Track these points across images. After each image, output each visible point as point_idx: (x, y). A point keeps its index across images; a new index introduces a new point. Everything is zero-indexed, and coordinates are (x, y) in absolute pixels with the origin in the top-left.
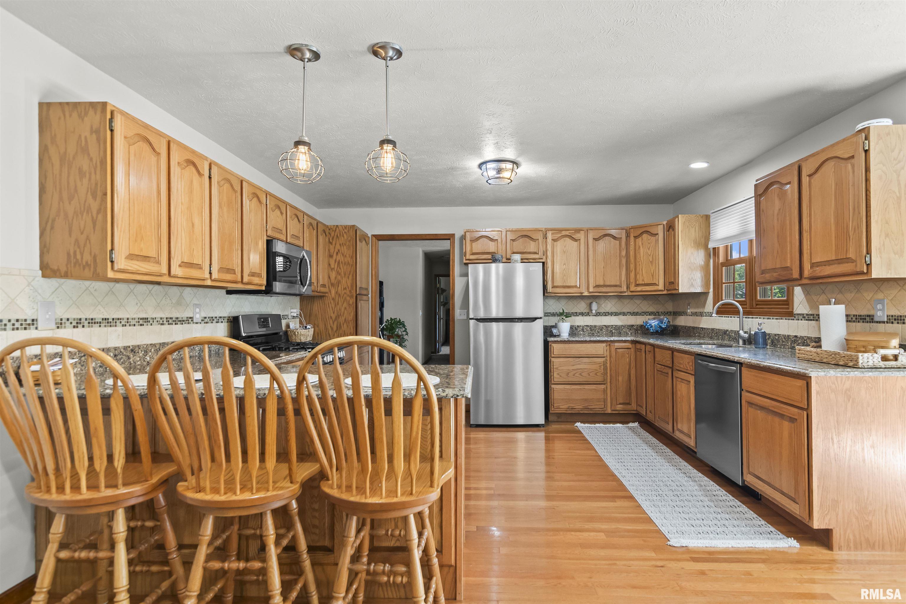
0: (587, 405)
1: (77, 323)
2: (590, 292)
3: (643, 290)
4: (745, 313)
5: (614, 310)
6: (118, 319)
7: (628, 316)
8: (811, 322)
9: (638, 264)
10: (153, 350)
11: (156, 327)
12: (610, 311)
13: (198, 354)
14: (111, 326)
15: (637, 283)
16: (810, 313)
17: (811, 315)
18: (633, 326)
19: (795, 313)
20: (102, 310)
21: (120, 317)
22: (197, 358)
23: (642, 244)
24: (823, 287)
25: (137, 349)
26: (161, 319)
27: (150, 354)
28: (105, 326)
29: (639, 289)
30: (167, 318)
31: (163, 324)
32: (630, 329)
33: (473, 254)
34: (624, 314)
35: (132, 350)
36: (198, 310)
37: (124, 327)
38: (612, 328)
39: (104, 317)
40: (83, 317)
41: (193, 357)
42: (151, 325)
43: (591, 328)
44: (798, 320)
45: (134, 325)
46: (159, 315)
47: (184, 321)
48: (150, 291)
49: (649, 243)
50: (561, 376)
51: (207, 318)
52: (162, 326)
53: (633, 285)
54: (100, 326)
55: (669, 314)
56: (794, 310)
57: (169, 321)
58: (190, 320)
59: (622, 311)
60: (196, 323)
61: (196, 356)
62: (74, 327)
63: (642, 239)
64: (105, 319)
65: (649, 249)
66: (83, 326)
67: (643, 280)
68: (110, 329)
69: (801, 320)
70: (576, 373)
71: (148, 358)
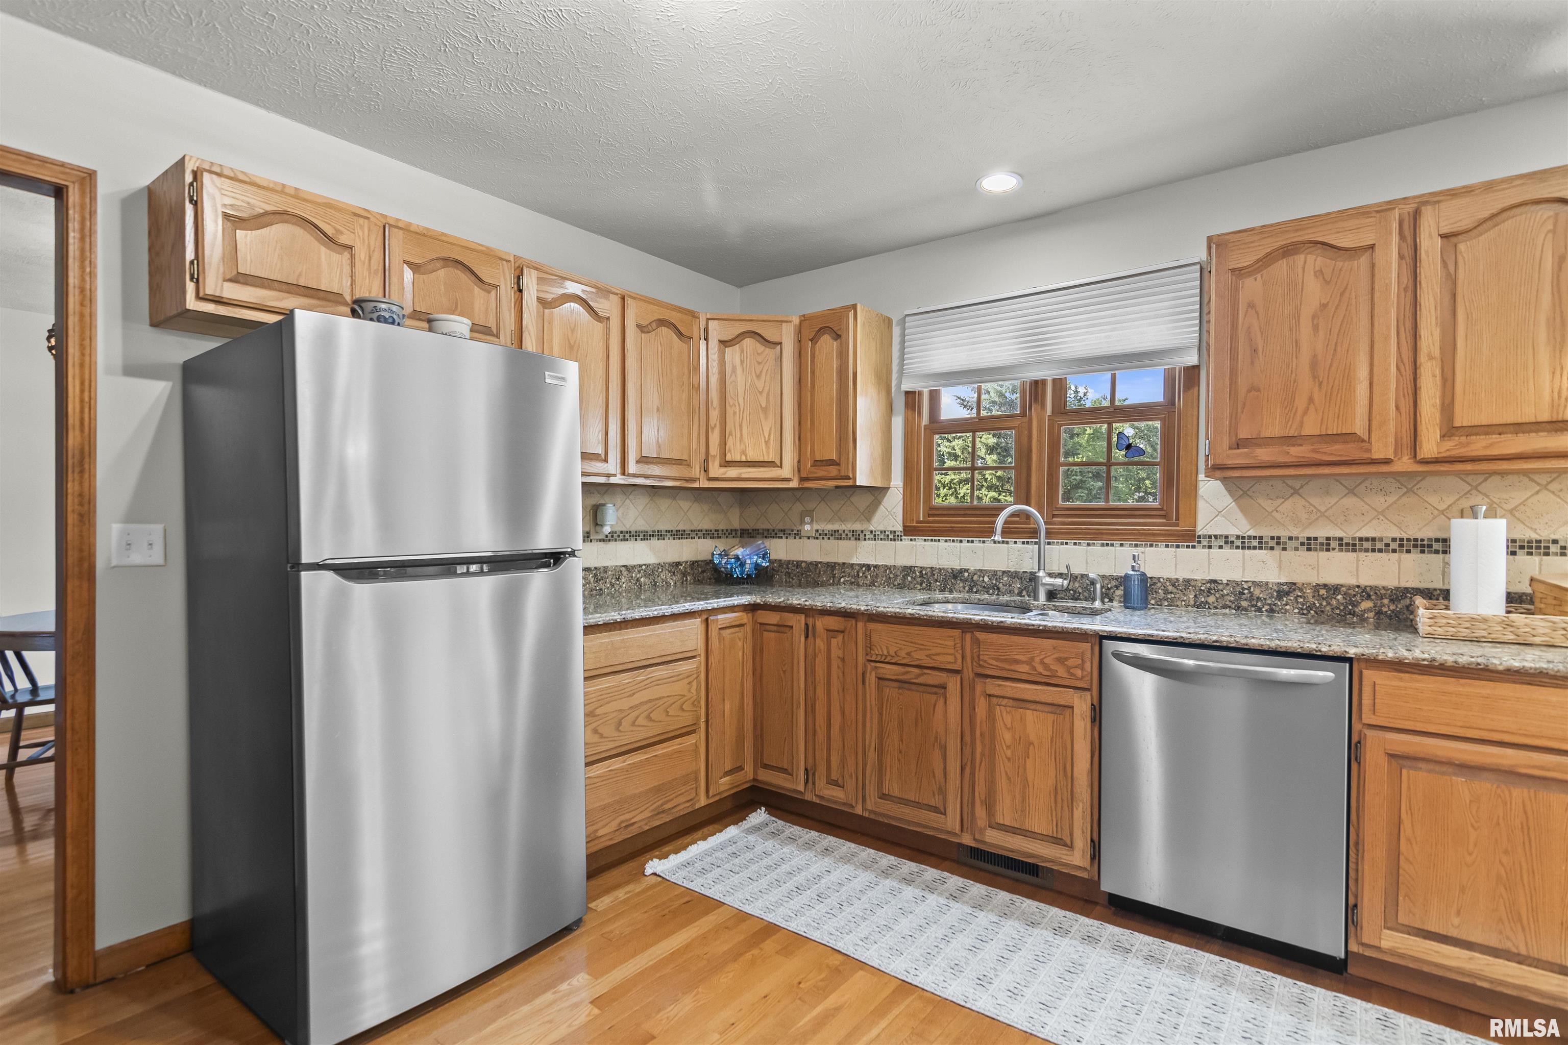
2: (629, 475)
3: (744, 476)
4: (1049, 534)
5: (641, 525)
7: (666, 541)
8: (1252, 551)
9: (730, 411)
12: (633, 529)
15: (728, 458)
16: (1252, 533)
17: (1255, 538)
18: (678, 564)
19: (1200, 533)
23: (742, 362)
24: (1297, 484)
29: (732, 472)
32: (674, 573)
34: (660, 535)
38: (639, 572)
44: (1210, 547)
49: (759, 363)
53: (717, 463)
55: (734, 533)
56: (1199, 528)
59: (656, 529)
63: (742, 351)
65: (758, 377)
67: (744, 452)
69: (1221, 547)
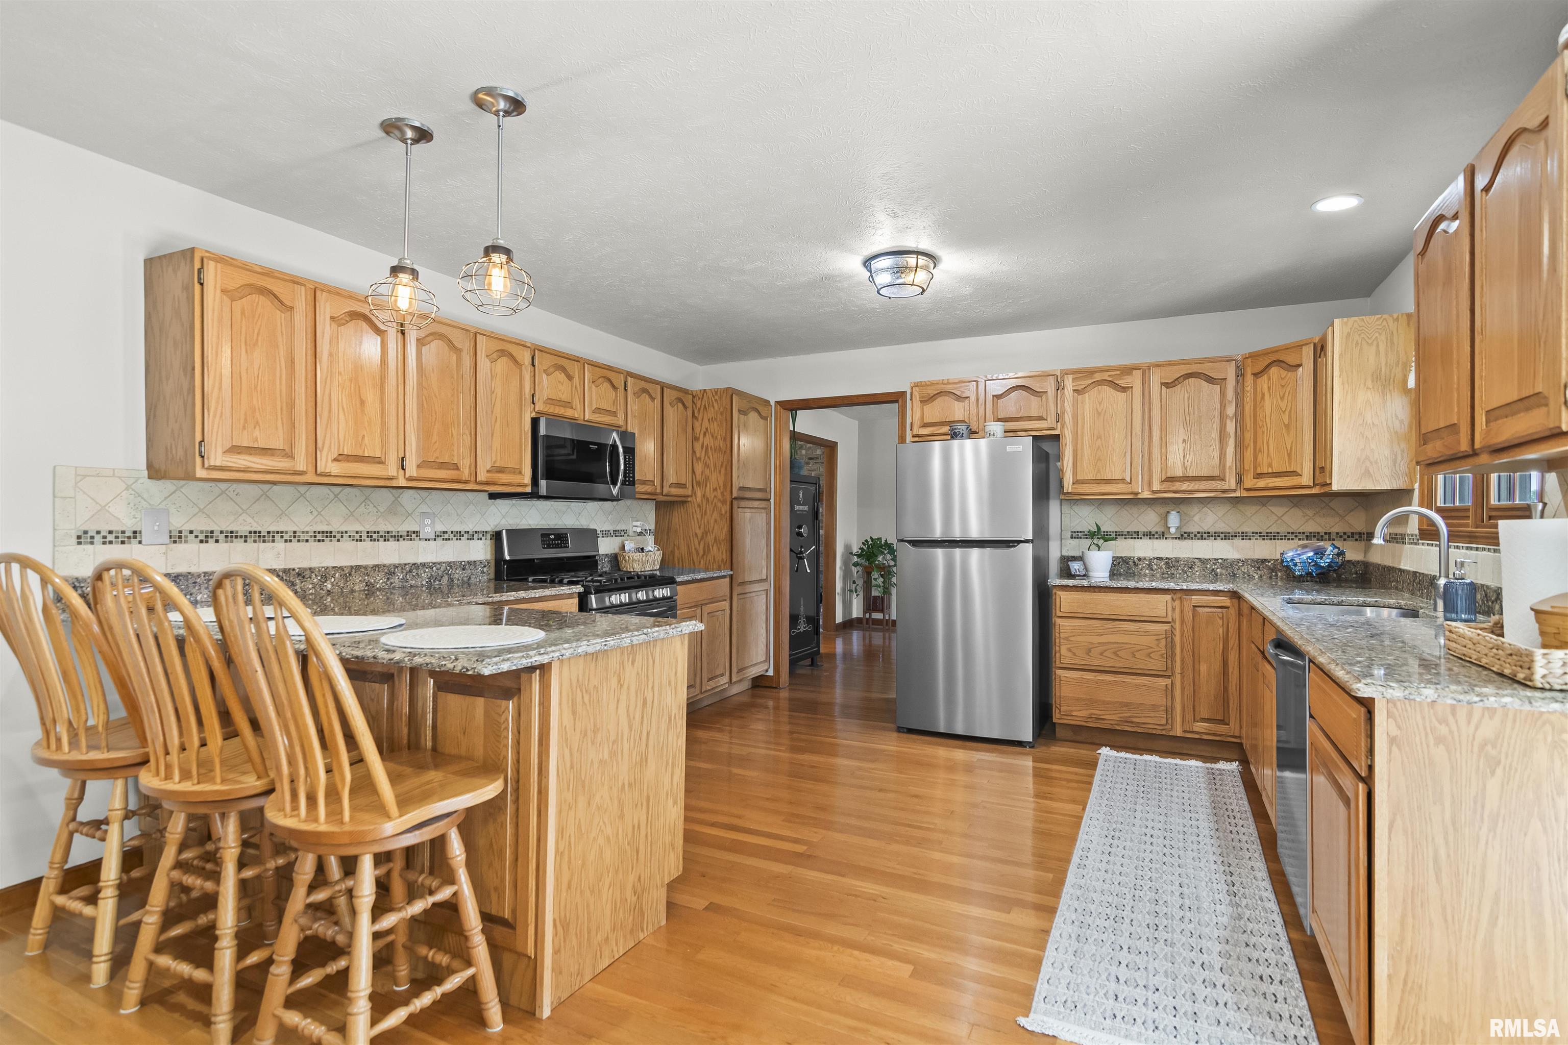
0: (1129, 715)
1: (206, 537)
2: (1153, 491)
3: (1271, 485)
5: (1221, 527)
6: (278, 532)
7: (1253, 541)
9: (1259, 431)
10: (337, 575)
11: (347, 545)
12: (1212, 530)
13: (427, 582)
14: (264, 541)
15: (1259, 471)
18: (1264, 561)
20: (249, 520)
21: (280, 529)
22: (424, 589)
23: (1269, 388)
25: (308, 572)
26: (357, 532)
27: (333, 580)
28: (255, 541)
29: (1262, 483)
30: (368, 532)
31: (361, 540)
32: (1259, 568)
33: (925, 425)
34: (1245, 536)
35: (299, 574)
36: (428, 521)
37: (288, 544)
38: (1215, 564)
39: (253, 529)
40: (216, 529)
41: (417, 586)
42: (338, 540)
43: (1167, 563)
45: (307, 541)
46: (352, 527)
47: (401, 536)
48: (336, 496)
49: (1283, 386)
50: (1074, 654)
51: (449, 533)
52: (359, 543)
53: (1251, 475)
54: (246, 541)
57: (371, 536)
58: (412, 535)
59: (1240, 530)
60: (426, 540)
61: (422, 586)
62: (201, 541)
63: (1269, 379)
64: (255, 532)
65: (1282, 398)
66: (217, 541)
67: (1270, 465)
68: (262, 545)
70: (1105, 651)
71: (329, 586)
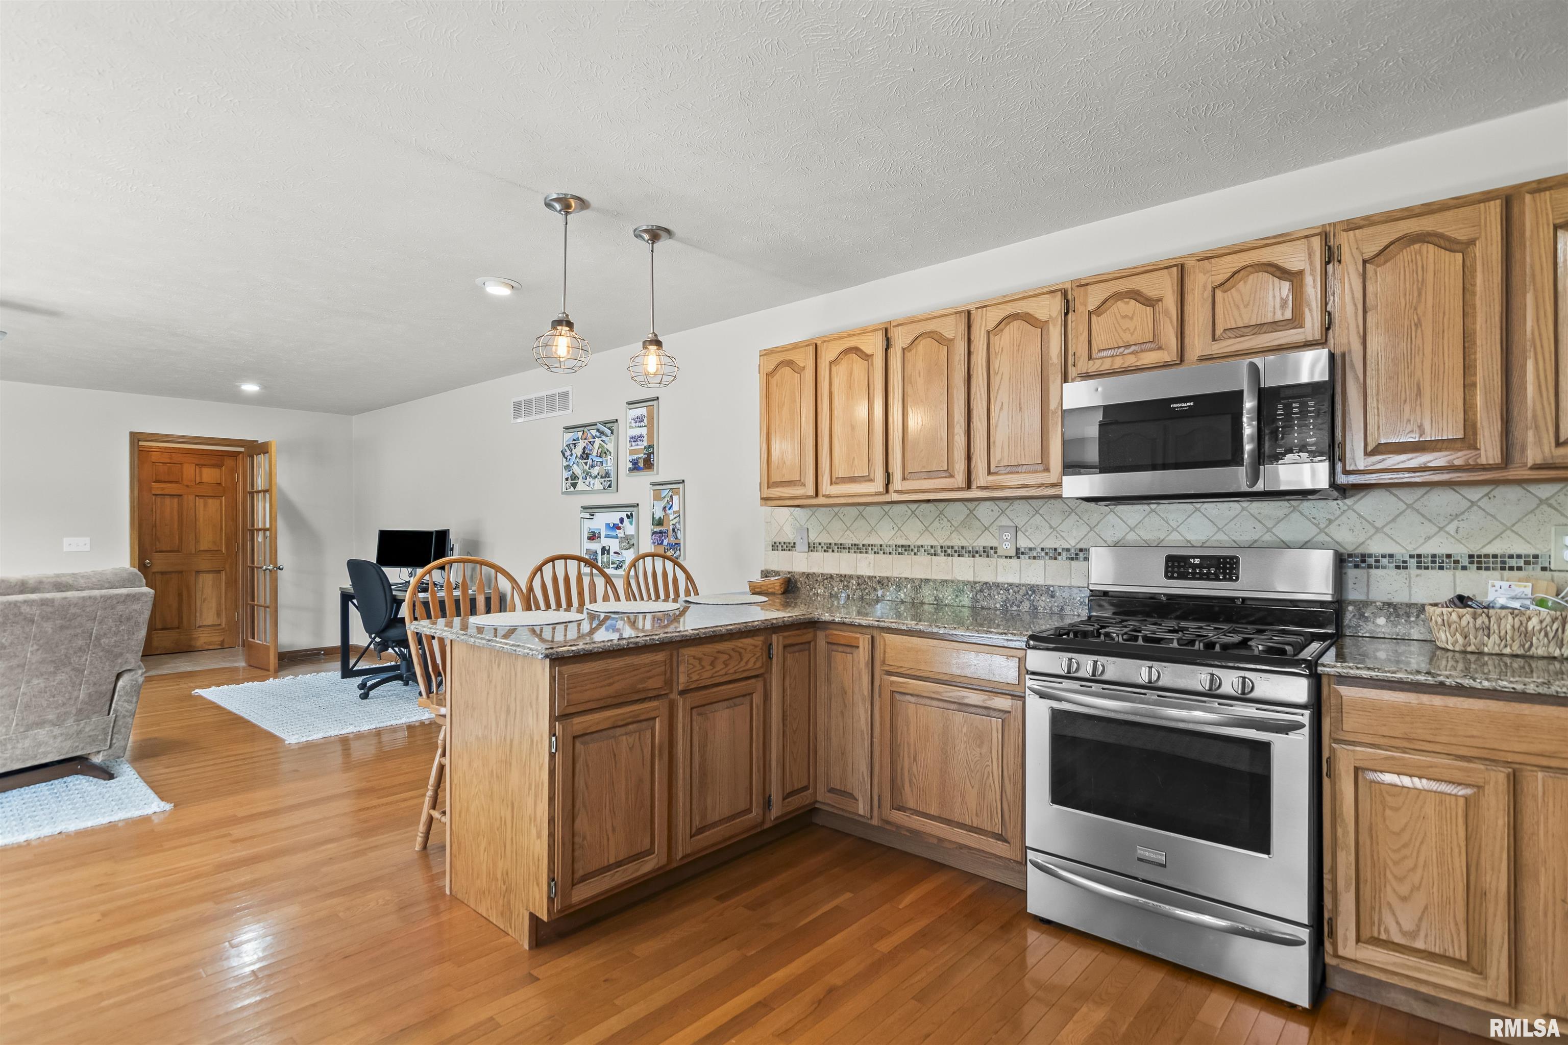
1: (827, 547)
6: (869, 546)
10: (909, 586)
11: (923, 559)
13: (1002, 606)
14: (860, 552)
20: (851, 535)
21: (871, 543)
22: (998, 612)
25: (886, 581)
26: (932, 547)
27: (905, 590)
28: (855, 552)
30: (942, 547)
31: (935, 555)
35: (879, 582)
36: (1008, 536)
37: (877, 555)
39: (853, 542)
40: (833, 542)
41: (989, 609)
42: (915, 554)
45: (890, 553)
46: (927, 541)
47: (977, 552)
48: (913, 512)
51: (1039, 550)
52: (934, 557)
54: (849, 552)
57: (945, 551)
58: (988, 552)
60: (1006, 557)
61: (996, 609)
62: (825, 551)
64: (855, 545)
66: (833, 551)
68: (859, 555)
71: (903, 595)
